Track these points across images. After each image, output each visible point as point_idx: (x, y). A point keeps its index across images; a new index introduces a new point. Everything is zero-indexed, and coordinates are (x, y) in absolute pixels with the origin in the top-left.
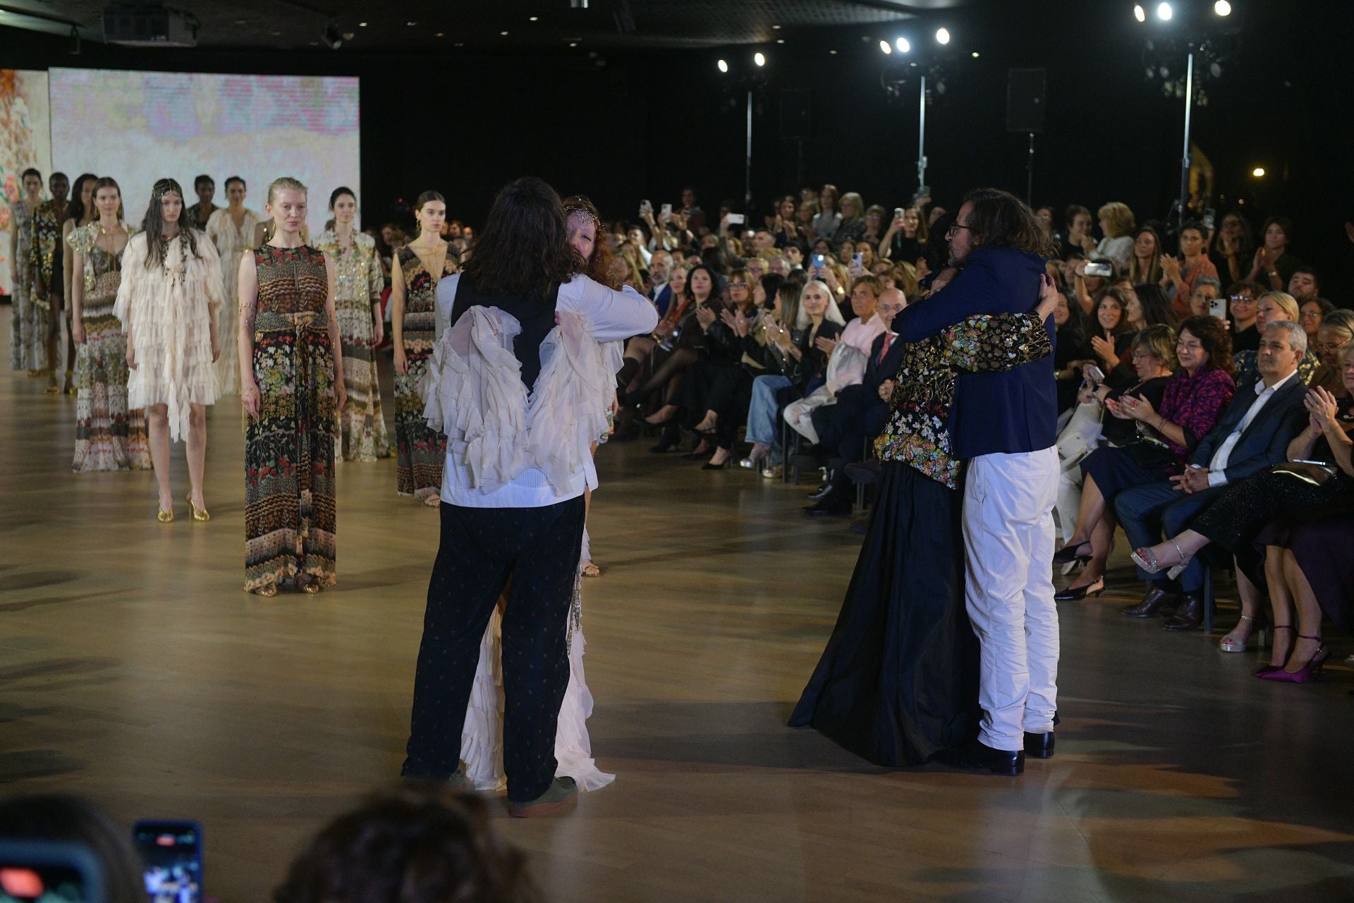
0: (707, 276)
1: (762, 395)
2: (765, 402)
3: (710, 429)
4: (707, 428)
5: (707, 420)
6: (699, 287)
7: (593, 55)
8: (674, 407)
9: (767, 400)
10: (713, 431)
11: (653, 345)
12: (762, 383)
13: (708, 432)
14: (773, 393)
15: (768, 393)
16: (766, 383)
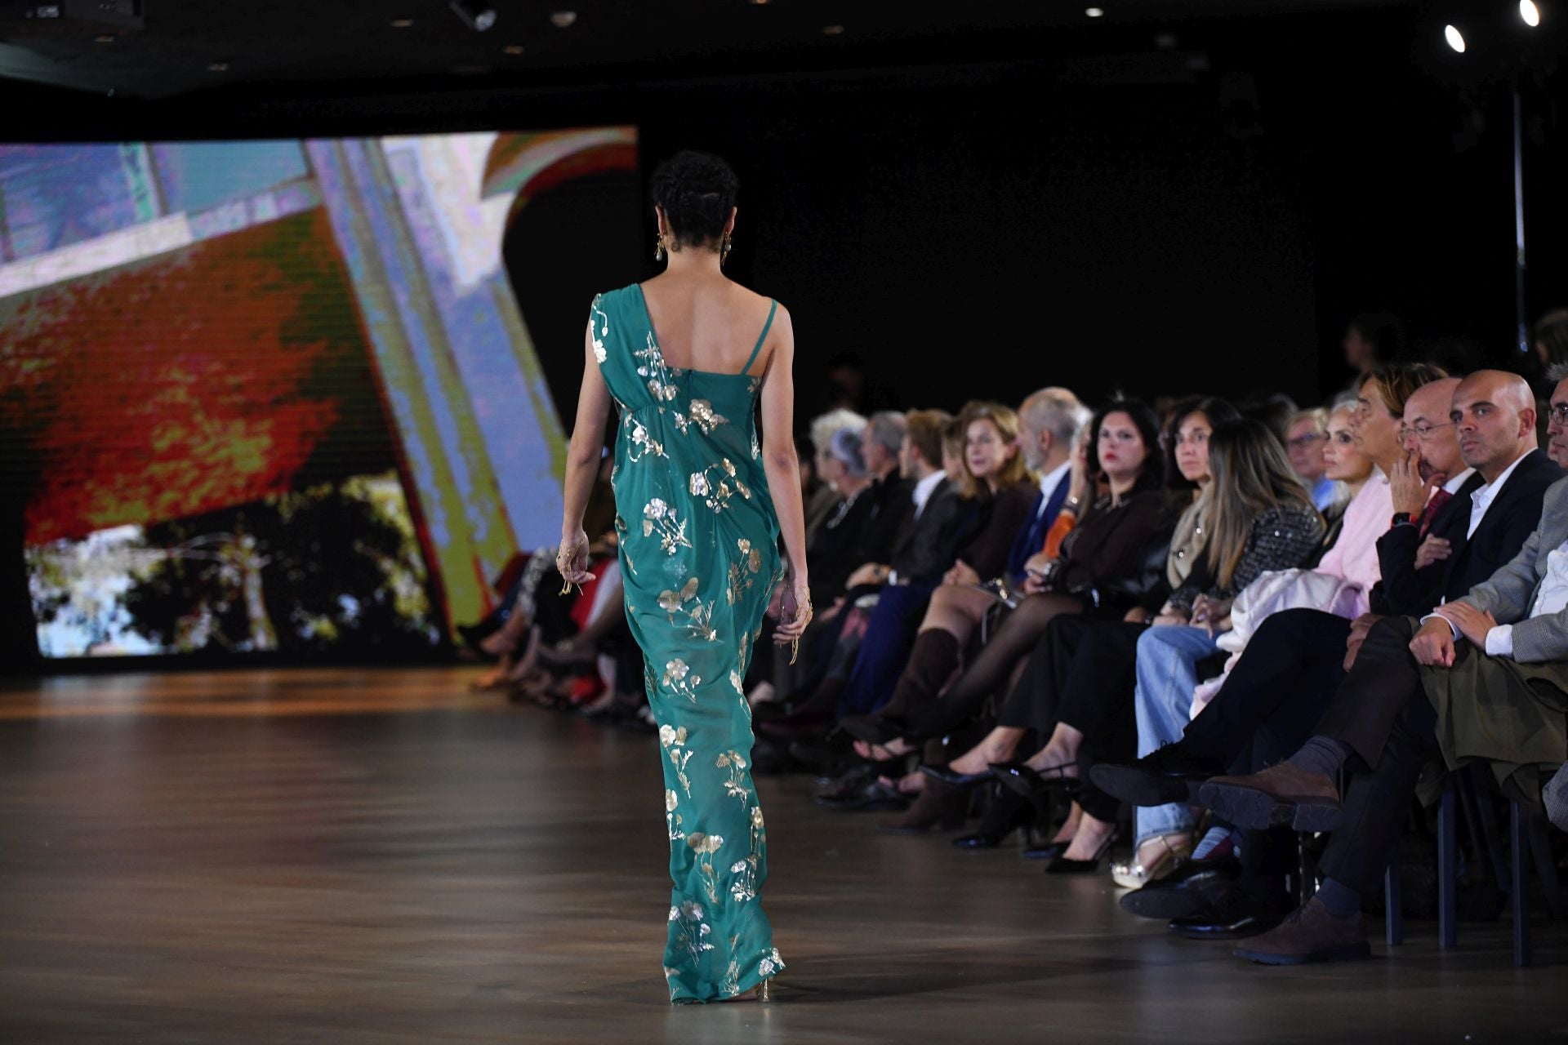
0: (1132, 429)
1: (1160, 669)
2: (1169, 685)
3: (1060, 768)
4: (1053, 764)
5: (1053, 744)
6: (1110, 457)
7: (1165, 41)
8: (1015, 732)
9: (1173, 680)
10: (1069, 772)
11: (990, 599)
12: (1156, 642)
13: (1056, 774)
14: (1187, 665)
15: (1175, 666)
16: (1167, 642)
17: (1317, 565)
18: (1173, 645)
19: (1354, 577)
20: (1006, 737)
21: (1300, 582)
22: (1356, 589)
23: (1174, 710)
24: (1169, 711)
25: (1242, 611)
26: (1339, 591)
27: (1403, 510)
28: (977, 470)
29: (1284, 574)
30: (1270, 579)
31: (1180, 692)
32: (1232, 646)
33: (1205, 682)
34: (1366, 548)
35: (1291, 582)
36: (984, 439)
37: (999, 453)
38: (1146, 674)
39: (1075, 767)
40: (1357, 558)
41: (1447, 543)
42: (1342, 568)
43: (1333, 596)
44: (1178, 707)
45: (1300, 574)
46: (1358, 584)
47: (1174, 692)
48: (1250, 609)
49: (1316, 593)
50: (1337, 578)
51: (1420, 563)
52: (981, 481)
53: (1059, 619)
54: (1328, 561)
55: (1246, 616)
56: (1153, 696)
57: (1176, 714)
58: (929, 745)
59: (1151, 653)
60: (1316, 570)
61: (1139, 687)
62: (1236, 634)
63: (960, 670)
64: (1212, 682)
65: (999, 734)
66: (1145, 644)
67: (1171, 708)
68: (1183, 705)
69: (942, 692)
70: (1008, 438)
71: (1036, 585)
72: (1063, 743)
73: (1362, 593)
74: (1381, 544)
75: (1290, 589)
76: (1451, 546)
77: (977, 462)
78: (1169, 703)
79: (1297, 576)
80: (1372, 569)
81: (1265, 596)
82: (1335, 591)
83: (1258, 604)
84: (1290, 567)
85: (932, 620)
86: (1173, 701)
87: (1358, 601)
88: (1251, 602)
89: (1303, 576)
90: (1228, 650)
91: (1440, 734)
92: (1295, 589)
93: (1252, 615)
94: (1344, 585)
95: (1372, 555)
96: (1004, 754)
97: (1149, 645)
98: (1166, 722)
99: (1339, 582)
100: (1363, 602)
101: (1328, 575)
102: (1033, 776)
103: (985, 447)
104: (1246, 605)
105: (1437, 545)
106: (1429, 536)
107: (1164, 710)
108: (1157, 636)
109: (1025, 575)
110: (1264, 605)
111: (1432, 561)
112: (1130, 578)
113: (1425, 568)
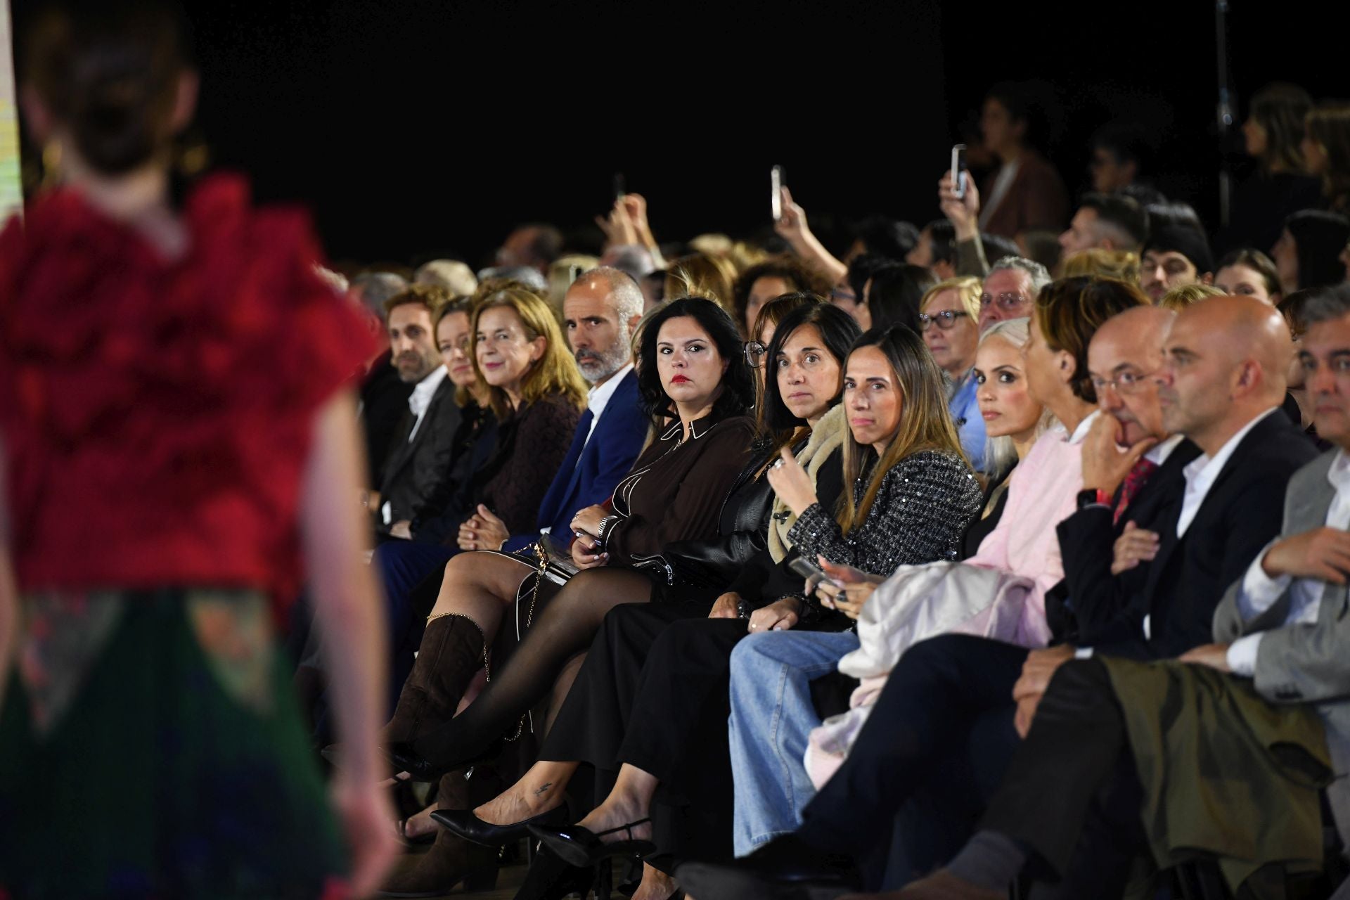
1: (761, 694)
2: (775, 715)
3: (628, 827)
4: (618, 821)
5: (617, 794)
6: (679, 379)
8: (562, 767)
9: (780, 709)
10: (639, 833)
12: (756, 655)
13: (621, 835)
14: (798, 687)
15: (783, 690)
16: (770, 657)
17: (973, 553)
18: (779, 660)
19: (1022, 570)
20: (551, 774)
21: (949, 580)
22: (1026, 588)
23: (782, 749)
24: (775, 750)
25: (873, 622)
26: (1002, 591)
27: (1093, 484)
28: (492, 377)
29: (928, 569)
30: (910, 577)
31: (790, 725)
32: (860, 670)
33: (825, 723)
34: (1040, 530)
35: (938, 581)
36: (501, 334)
37: (522, 353)
38: (742, 700)
39: (649, 823)
40: (1028, 543)
41: (1155, 537)
42: (1006, 557)
43: (994, 599)
44: (787, 746)
45: (951, 567)
46: (1028, 579)
47: (782, 723)
48: (883, 618)
49: (972, 594)
50: (1000, 573)
51: (1119, 566)
52: (498, 392)
53: (621, 610)
54: (989, 547)
55: (878, 628)
56: (753, 731)
57: (785, 755)
58: (445, 779)
59: (749, 671)
60: (971, 561)
61: (733, 717)
62: (865, 653)
63: (484, 674)
64: (834, 722)
65: (541, 769)
66: (741, 658)
67: (778, 748)
68: (795, 744)
69: (463, 705)
70: (534, 332)
71: (587, 552)
72: (631, 792)
73: (1033, 592)
74: (1064, 530)
75: (936, 592)
76: (1160, 541)
77: (491, 366)
78: (776, 740)
79: (946, 572)
80: (1047, 560)
81: (903, 601)
82: (998, 591)
83: (893, 612)
84: (936, 559)
85: (446, 604)
86: (781, 739)
87: (1028, 602)
88: (885, 609)
89: (954, 571)
90: (854, 675)
91: (1149, 817)
92: (943, 590)
93: (886, 627)
94: (1009, 583)
95: (1049, 542)
96: (548, 797)
97: (747, 660)
98: (772, 766)
99: (1003, 578)
100: (1035, 605)
101: (988, 567)
102: (591, 840)
103: (501, 346)
104: (877, 612)
105: (1141, 540)
106: (1130, 525)
107: (768, 748)
108: (756, 649)
109: (570, 537)
110: (902, 613)
111: (1136, 562)
112: (714, 544)
113: (1127, 573)
